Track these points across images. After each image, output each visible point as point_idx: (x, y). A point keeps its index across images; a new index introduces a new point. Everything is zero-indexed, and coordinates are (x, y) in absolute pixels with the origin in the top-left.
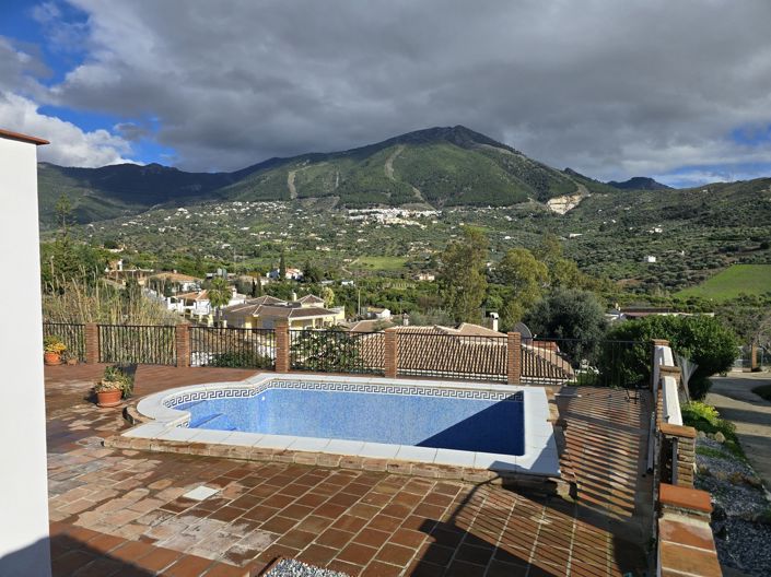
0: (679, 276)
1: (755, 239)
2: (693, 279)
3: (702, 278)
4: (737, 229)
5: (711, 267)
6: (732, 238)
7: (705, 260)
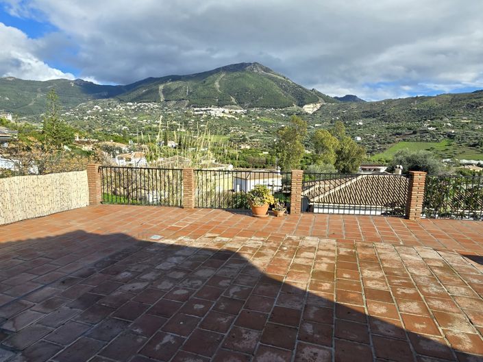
0: (373, 148)
1: (410, 129)
2: (380, 149)
3: (385, 149)
4: (401, 124)
5: (389, 143)
6: (398, 128)
7: (385, 139)
